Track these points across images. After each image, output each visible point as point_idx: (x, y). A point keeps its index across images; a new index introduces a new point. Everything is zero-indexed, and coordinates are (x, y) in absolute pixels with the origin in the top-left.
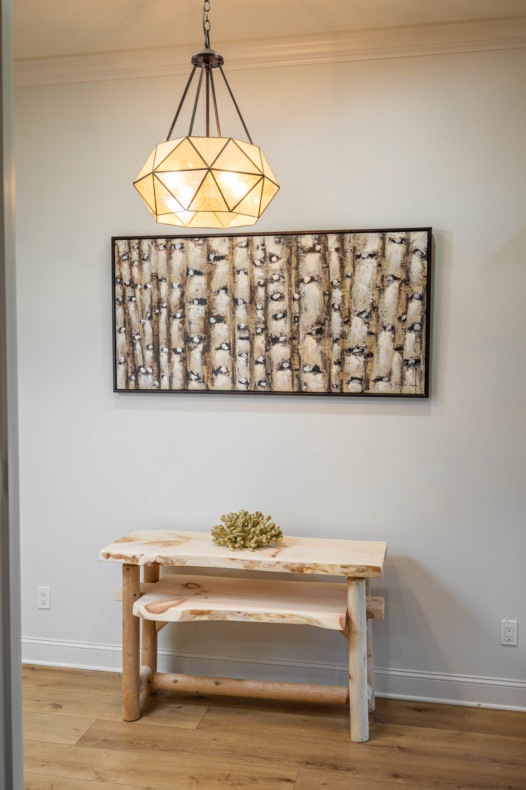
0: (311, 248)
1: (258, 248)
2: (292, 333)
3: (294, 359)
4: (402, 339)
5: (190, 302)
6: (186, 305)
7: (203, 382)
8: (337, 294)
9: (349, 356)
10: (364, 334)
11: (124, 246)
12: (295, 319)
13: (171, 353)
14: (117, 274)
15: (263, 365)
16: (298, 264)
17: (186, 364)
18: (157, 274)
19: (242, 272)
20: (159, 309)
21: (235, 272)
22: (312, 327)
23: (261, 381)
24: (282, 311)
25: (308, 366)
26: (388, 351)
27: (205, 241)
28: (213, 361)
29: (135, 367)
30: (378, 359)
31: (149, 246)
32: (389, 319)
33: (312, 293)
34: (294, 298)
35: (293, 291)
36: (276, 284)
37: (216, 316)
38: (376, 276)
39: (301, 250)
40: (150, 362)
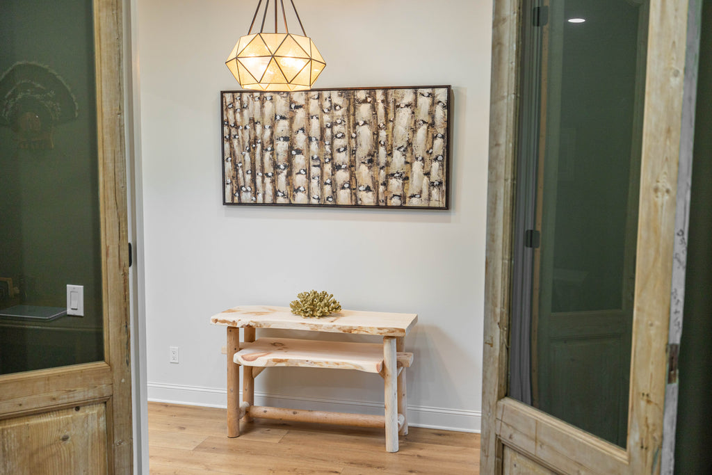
0: (364, 100)
1: (326, 100)
2: (350, 162)
3: (352, 181)
4: (429, 166)
5: (278, 139)
6: (274, 141)
7: (287, 197)
8: (383, 134)
9: (391, 179)
10: (402, 163)
11: (229, 98)
12: (352, 152)
13: (264, 176)
14: (225, 118)
15: (330, 185)
16: (355, 112)
17: (275, 184)
18: (254, 118)
19: (314, 117)
20: (255, 144)
21: (309, 117)
22: (365, 157)
23: (329, 197)
24: (344, 146)
25: (362, 187)
26: (419, 175)
27: (288, 95)
28: (294, 183)
29: (238, 186)
30: (412, 181)
31: (248, 98)
32: (420, 152)
33: (365, 133)
34: (352, 136)
35: (352, 131)
36: (339, 126)
37: (296, 149)
38: (411, 121)
39: (357, 102)
40: (249, 183)
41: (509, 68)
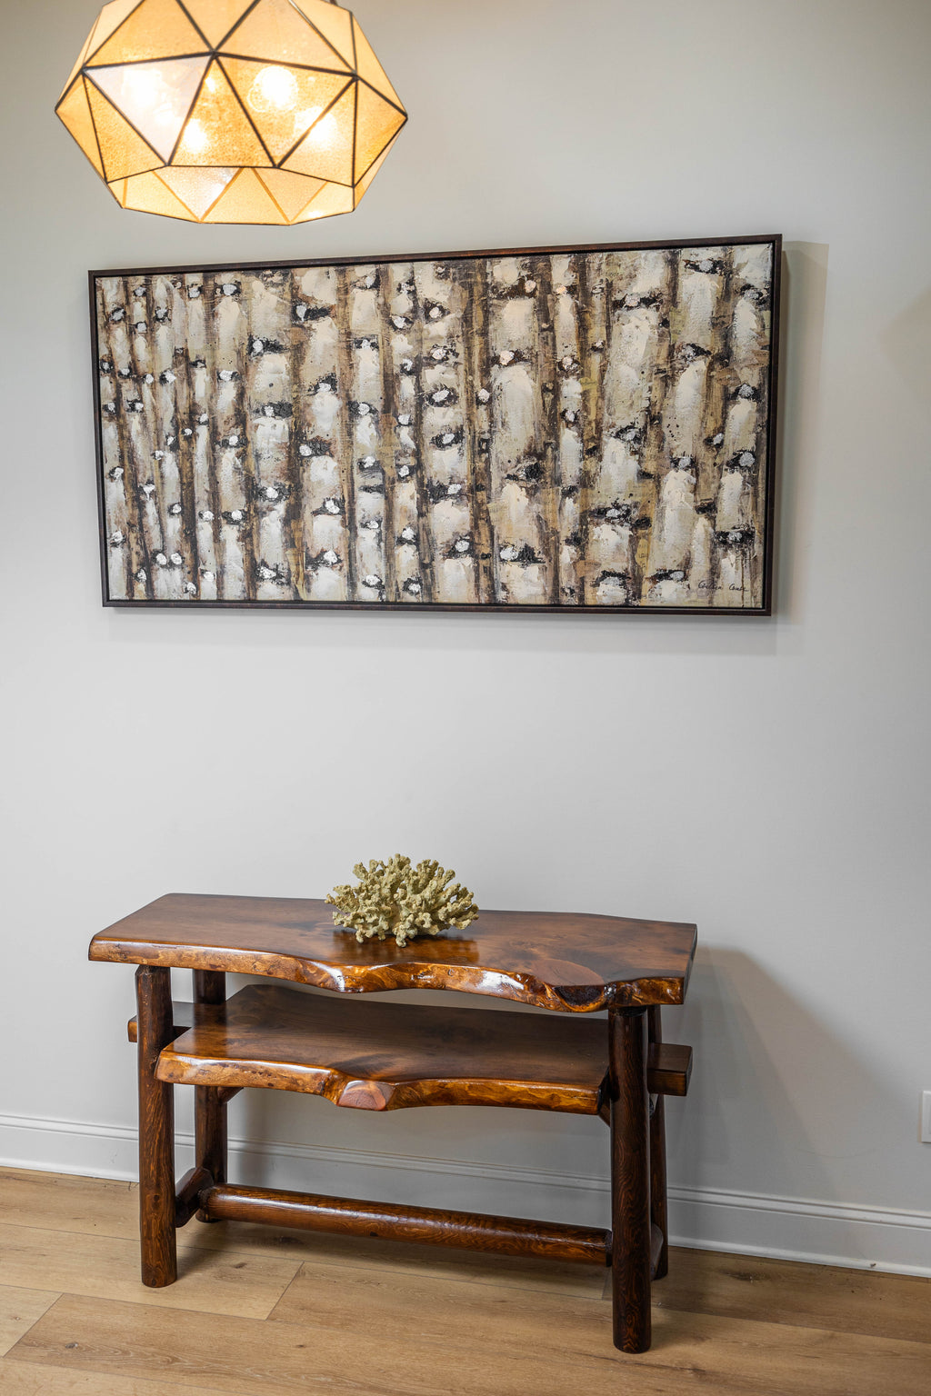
0: (514, 288)
1: (399, 289)
2: (473, 477)
3: (479, 533)
4: (713, 486)
5: (257, 411)
6: (248, 418)
7: (289, 583)
8: (572, 389)
9: (598, 524)
10: (631, 478)
11: (115, 291)
12: (480, 446)
13: (219, 521)
14: (103, 352)
15: (415, 546)
16: (486, 323)
17: (252, 545)
18: (187, 350)
19: (365, 344)
20: (192, 427)
21: (350, 343)
22: (519, 462)
23: (410, 581)
24: (454, 429)
25: (510, 549)
26: (682, 513)
27: (285, 275)
28: (307, 539)
29: (146, 552)
30: (662, 530)
31: (168, 289)
32: (684, 441)
33: (518, 386)
34: (477, 398)
35: (477, 383)
36: (439, 368)
37: (312, 441)
38: (657, 348)
39: (494, 293)
40: (177, 542)
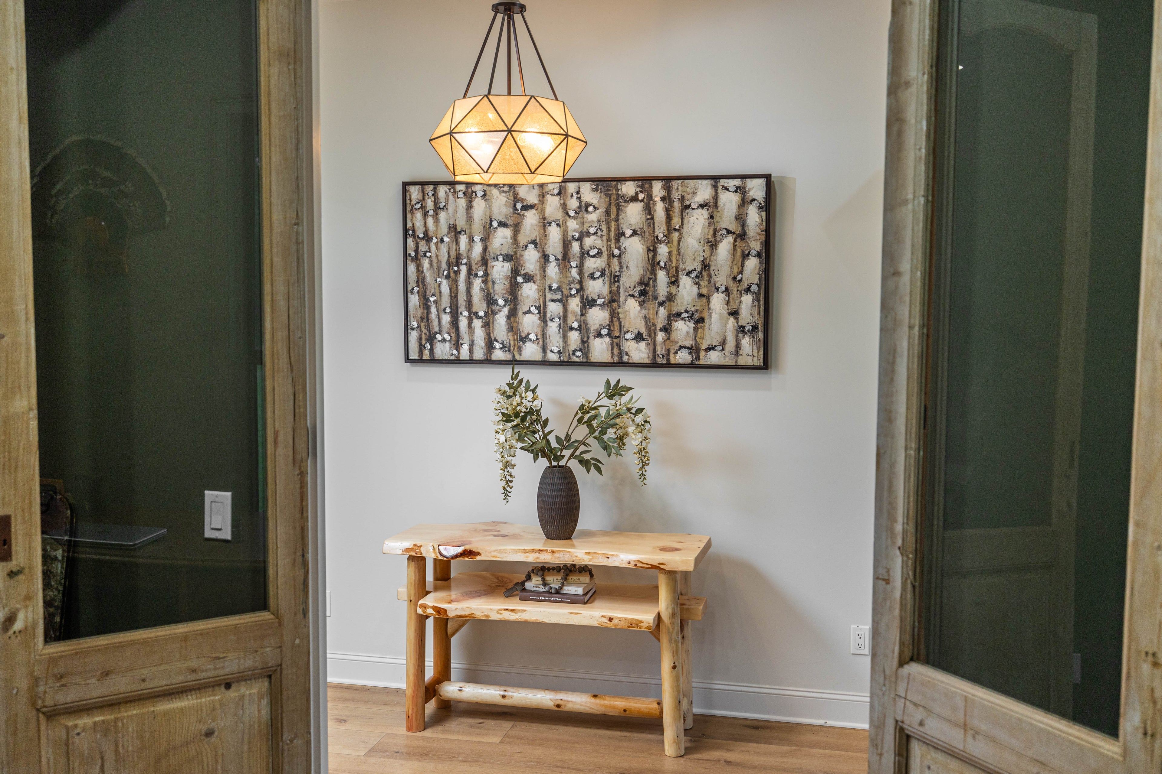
0: (632, 197)
1: (572, 196)
2: (611, 295)
3: (614, 325)
4: (737, 301)
5: (494, 258)
6: (489, 262)
7: (509, 351)
8: (663, 250)
9: (677, 321)
10: (694, 297)
11: (417, 193)
12: (614, 279)
13: (471, 317)
14: (409, 225)
15: (579, 332)
16: (618, 215)
17: (490, 330)
18: (456, 225)
19: (553, 224)
20: (458, 266)
21: (545, 223)
22: (635, 287)
23: (576, 350)
24: (600, 270)
25: (630, 333)
26: (721, 315)
27: (510, 187)
28: (520, 327)
29: (430, 333)
30: (710, 324)
31: (446, 193)
32: (722, 279)
33: (635, 248)
34: (613, 254)
35: (613, 246)
36: (593, 237)
37: (523, 275)
38: (707, 230)
39: (622, 199)
40: (448, 328)
41: (915, 158)
